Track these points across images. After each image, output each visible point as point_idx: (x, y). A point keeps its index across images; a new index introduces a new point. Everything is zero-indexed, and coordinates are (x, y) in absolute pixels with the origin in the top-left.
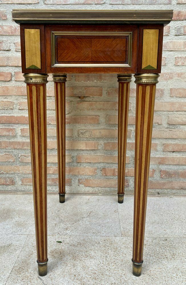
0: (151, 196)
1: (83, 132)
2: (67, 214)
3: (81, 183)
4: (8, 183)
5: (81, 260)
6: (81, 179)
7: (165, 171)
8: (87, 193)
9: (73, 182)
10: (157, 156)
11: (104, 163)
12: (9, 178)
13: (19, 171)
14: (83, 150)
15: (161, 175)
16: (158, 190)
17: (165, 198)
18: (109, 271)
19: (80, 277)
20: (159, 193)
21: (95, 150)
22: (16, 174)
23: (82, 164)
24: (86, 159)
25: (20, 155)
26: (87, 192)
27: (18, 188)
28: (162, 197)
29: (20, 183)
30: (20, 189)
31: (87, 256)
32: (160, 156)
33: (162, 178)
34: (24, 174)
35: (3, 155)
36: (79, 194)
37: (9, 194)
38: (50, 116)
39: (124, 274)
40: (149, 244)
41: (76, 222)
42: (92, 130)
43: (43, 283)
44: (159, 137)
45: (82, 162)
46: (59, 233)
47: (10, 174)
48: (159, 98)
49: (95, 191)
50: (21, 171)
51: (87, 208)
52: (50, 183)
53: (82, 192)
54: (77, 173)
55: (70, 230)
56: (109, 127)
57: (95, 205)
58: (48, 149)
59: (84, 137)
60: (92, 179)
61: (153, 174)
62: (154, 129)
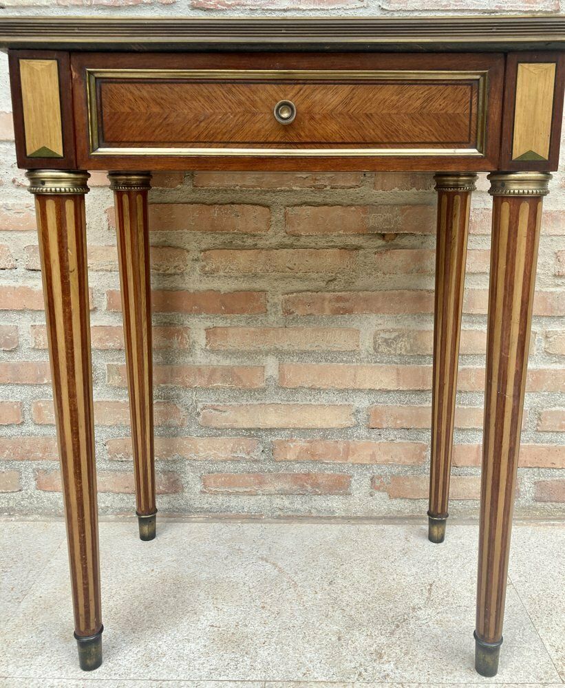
1: (389, 339)
2: (361, 594)
3: (380, 486)
6: (380, 477)
8: (395, 518)
9: (354, 485)
13: (197, 452)
14: (388, 392)
21: (423, 391)
22: (187, 463)
23: (383, 432)
24: (396, 418)
25: (200, 405)
26: (395, 514)
27: (192, 502)
29: (199, 486)
30: (197, 505)
34: (212, 462)
36: (371, 521)
41: (398, 626)
42: (418, 331)
45: (384, 426)
46: (360, 674)
47: (167, 461)
50: (201, 454)
51: (414, 570)
52: (287, 487)
53: (380, 515)
54: (369, 458)
55: (390, 659)
56: (469, 322)
57: (434, 561)
58: (285, 389)
59: (393, 352)
60: (411, 477)
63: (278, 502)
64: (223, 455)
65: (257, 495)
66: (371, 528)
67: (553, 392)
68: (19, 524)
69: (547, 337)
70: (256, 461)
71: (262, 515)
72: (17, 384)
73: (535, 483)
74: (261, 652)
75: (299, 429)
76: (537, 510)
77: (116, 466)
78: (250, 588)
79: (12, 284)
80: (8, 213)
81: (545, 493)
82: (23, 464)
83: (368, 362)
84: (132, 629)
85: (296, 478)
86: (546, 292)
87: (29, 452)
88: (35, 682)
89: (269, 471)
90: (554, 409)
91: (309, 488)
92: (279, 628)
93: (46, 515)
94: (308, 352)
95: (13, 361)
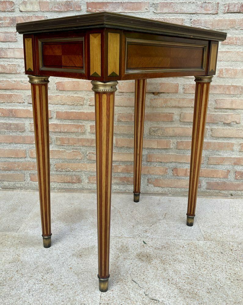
0: (224, 197)
1: (155, 130)
2: (142, 215)
3: (151, 182)
4: (74, 181)
5: (170, 264)
6: (151, 179)
7: (241, 172)
8: (156, 194)
9: (142, 182)
10: (233, 157)
11: (176, 162)
12: (75, 175)
13: (87, 169)
14: (154, 149)
15: (236, 176)
16: (231, 192)
17: (239, 200)
18: (202, 276)
19: (174, 282)
20: (233, 194)
21: (167, 149)
22: (83, 172)
23: (152, 163)
24: (157, 158)
25: (88, 152)
26: (156, 192)
27: (84, 186)
28: (236, 199)
29: (87, 181)
30: (86, 187)
31: (176, 260)
32: (237, 157)
33: (237, 179)
34: (92, 172)
35: (70, 152)
36: (147, 195)
37: (75, 192)
38: (122, 112)
39: (218, 280)
40: (235, 250)
41: (153, 224)
42: (166, 128)
43: (139, 286)
44: (237, 136)
45: (152, 161)
46: (139, 236)
47: (76, 171)
48: (239, 95)
49: (165, 192)
50: (88, 169)
51: (161, 209)
52: (118, 182)
53: (151, 192)
54: (147, 172)
55: (149, 232)
56: (183, 124)
57: (168, 207)
58: (118, 147)
59: (156, 135)
60: (162, 179)
61: (227, 175)
62: (231, 127)
66: (147, 197)
67: (213, 150)
68: (24, 192)
69: (212, 130)
72: (24, 143)
73: (207, 183)
75: (122, 161)
76: (207, 192)
77: (58, 173)
79: (23, 108)
80: (22, 83)
81: (210, 186)
82: (26, 172)
83: (147, 138)
85: (121, 179)
86: (212, 114)
87: (28, 167)
88: (37, 234)
90: (214, 156)
91: (126, 182)
93: (33, 189)
94: (126, 134)
95: (23, 135)
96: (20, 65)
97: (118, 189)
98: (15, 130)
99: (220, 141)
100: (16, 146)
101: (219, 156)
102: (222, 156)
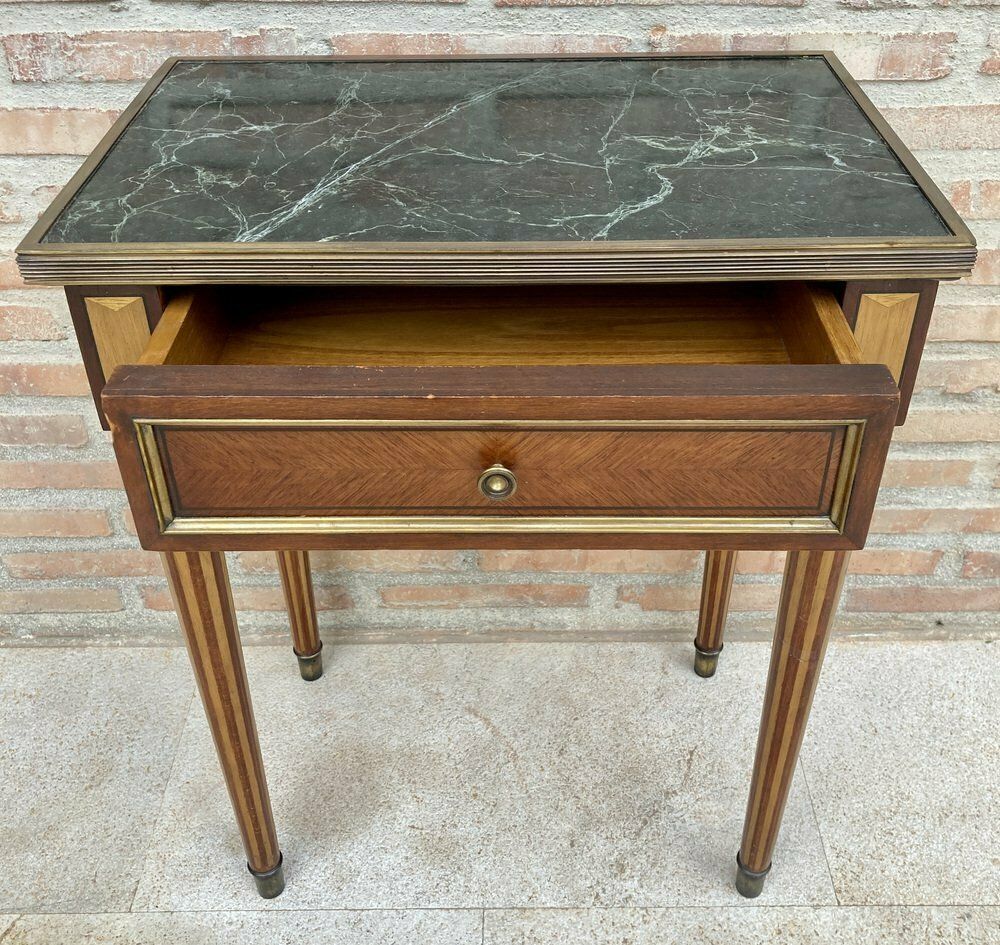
3: (630, 597)
6: (629, 587)
7: (985, 555)
9: (594, 596)
10: (962, 506)
15: (966, 569)
17: (966, 644)
22: (356, 576)
26: (650, 628)
28: (955, 644)
29: (375, 601)
32: (978, 507)
34: (392, 574)
41: (645, 823)
46: (597, 896)
47: (330, 574)
49: (685, 624)
52: (499, 599)
53: (629, 628)
54: (615, 567)
55: (634, 874)
60: (673, 587)
61: (933, 565)
62: (973, 406)
63: (487, 615)
64: (408, 567)
65: (458, 608)
66: (617, 648)
70: (454, 573)
71: (465, 631)
73: (849, 591)
74: (477, 866)
76: (848, 619)
77: (253, 581)
78: (456, 764)
81: (861, 602)
82: (121, 581)
84: (313, 833)
85: (512, 590)
87: (128, 566)
89: (474, 582)
91: (531, 600)
92: (497, 829)
95: (84, 461)
96: (16, 186)
97: (500, 621)
98: (46, 441)
99: (920, 457)
100: (60, 497)
101: (909, 508)
102: (920, 507)
